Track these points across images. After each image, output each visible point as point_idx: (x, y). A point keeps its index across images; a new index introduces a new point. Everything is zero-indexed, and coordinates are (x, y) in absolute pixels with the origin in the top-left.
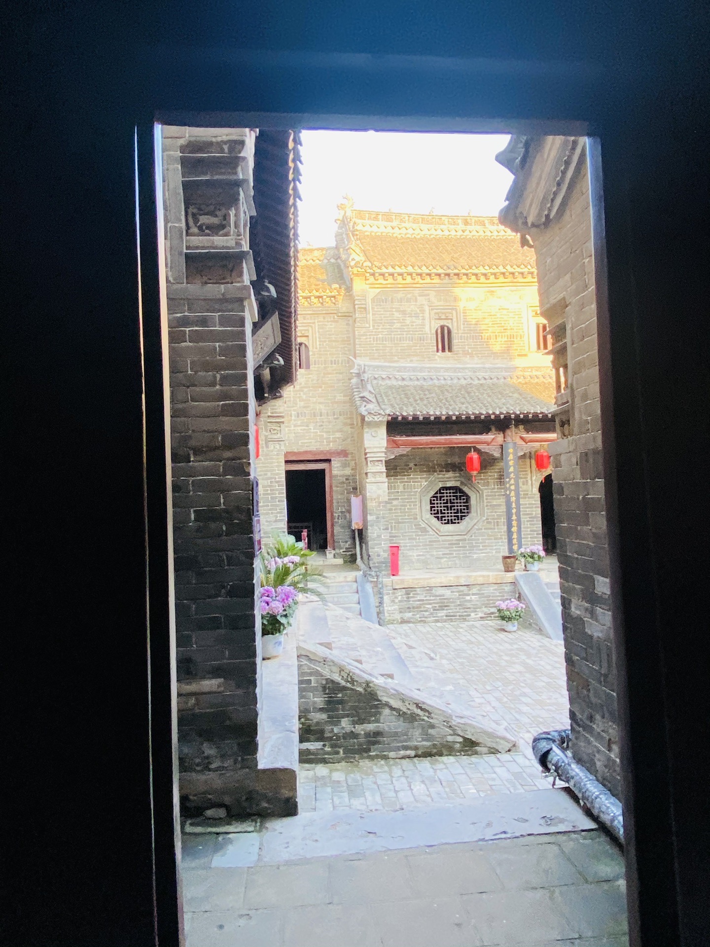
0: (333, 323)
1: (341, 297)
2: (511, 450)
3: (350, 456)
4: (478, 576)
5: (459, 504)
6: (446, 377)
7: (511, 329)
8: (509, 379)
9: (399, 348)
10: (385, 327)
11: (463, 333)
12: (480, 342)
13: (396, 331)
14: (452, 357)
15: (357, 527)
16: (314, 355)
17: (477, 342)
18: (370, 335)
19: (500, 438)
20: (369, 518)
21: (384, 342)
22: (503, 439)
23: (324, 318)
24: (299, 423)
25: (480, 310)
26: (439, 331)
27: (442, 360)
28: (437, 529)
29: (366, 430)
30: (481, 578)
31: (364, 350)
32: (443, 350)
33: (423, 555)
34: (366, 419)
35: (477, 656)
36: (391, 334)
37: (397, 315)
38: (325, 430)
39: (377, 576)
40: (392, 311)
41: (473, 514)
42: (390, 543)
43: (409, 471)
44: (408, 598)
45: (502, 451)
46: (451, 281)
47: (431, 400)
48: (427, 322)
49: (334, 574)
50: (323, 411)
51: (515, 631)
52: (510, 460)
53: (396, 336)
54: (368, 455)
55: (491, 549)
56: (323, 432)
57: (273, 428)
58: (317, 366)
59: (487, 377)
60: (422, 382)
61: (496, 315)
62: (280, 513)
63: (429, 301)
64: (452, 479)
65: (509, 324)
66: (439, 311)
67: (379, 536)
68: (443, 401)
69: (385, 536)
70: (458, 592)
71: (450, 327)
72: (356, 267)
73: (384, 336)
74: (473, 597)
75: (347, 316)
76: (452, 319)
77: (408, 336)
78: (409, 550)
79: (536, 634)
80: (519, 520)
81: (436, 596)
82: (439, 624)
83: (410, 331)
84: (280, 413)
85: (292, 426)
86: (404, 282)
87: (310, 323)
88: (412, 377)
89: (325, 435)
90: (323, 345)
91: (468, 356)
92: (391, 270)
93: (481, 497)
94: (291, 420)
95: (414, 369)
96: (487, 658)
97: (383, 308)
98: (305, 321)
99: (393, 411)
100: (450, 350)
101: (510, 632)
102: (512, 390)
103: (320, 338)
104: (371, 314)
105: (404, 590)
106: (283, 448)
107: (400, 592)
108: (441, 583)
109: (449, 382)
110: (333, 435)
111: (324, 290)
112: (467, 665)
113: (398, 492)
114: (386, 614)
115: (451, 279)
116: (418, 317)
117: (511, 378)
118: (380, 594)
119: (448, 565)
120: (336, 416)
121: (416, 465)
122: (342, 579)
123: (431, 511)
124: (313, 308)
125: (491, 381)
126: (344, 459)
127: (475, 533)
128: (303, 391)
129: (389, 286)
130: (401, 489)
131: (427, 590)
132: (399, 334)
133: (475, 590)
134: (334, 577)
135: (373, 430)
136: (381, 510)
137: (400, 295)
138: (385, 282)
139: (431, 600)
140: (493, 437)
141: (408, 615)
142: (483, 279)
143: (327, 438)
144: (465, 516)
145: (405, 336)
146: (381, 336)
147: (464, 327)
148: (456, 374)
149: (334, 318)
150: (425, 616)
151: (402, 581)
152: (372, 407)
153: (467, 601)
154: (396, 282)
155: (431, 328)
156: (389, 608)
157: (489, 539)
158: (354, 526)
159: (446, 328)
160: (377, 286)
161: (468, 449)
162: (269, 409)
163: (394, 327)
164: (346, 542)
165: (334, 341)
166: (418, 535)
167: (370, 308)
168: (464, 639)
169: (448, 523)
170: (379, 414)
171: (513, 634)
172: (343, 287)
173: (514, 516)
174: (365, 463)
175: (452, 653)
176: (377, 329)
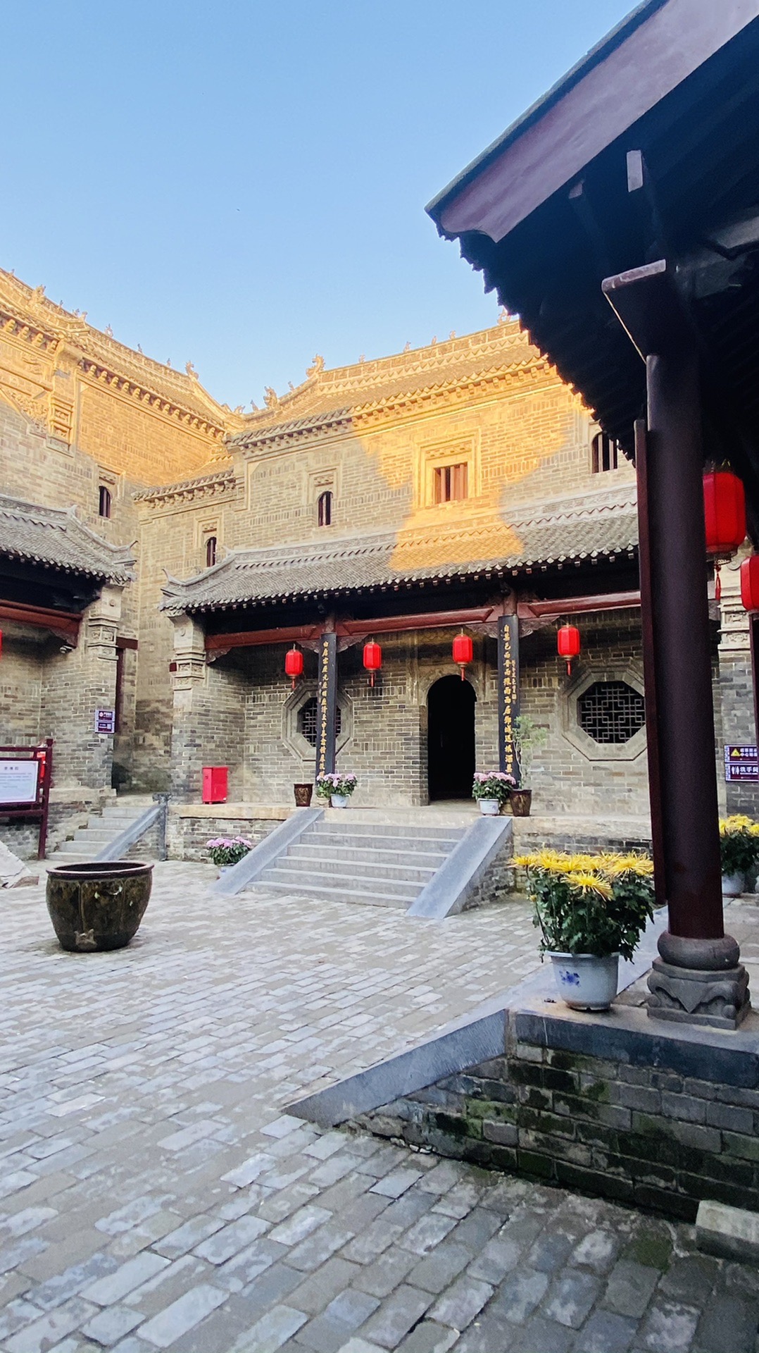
2: (326, 644)
4: (260, 808)
7: (398, 483)
9: (275, 529)
10: (262, 506)
11: (342, 497)
13: (272, 509)
14: (329, 530)
16: (219, 549)
17: (356, 507)
18: (247, 518)
19: (322, 628)
23: (230, 506)
26: (318, 501)
28: (301, 752)
29: (176, 628)
30: (266, 812)
32: (321, 524)
33: (283, 785)
36: (268, 513)
37: (274, 489)
40: (270, 485)
41: (342, 733)
48: (304, 490)
52: (324, 657)
53: (272, 515)
54: (177, 658)
63: (308, 466)
65: (394, 476)
66: (318, 475)
67: (181, 754)
69: (186, 753)
71: (330, 492)
73: (261, 517)
76: (332, 482)
77: (284, 512)
83: (286, 506)
86: (279, 448)
87: (218, 514)
90: (228, 537)
91: (346, 526)
92: (261, 437)
93: (350, 711)
95: (286, 552)
97: (261, 484)
100: (328, 522)
104: (249, 492)
105: (189, 820)
107: (186, 821)
113: (263, 705)
114: (172, 848)
115: (326, 433)
116: (296, 486)
123: (304, 728)
124: (219, 496)
127: (340, 759)
129: (266, 456)
130: (267, 700)
132: (275, 512)
135: (181, 627)
136: (185, 722)
137: (278, 465)
138: (261, 453)
140: (315, 628)
142: (361, 424)
145: (281, 513)
154: (271, 450)
155: (309, 498)
156: (176, 840)
157: (355, 767)
159: (325, 496)
160: (254, 459)
163: (271, 503)
166: (280, 759)
167: (249, 486)
173: (324, 732)
176: (255, 509)
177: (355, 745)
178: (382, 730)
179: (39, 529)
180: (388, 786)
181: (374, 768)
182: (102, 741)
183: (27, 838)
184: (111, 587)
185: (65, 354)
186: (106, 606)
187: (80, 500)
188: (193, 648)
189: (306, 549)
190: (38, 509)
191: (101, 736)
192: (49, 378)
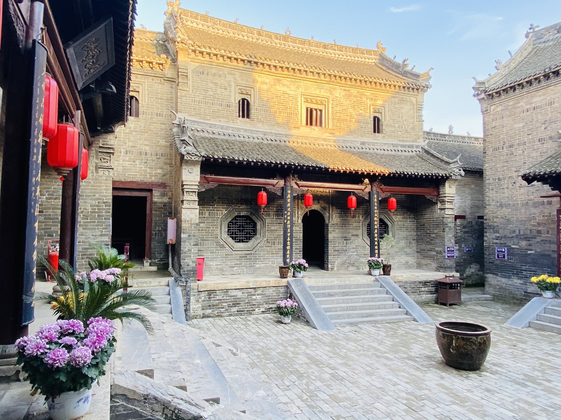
0: (160, 85)
1: (168, 66)
2: (289, 192)
3: (168, 188)
4: (262, 281)
5: (249, 228)
6: (245, 136)
7: (290, 108)
8: (288, 143)
9: (211, 110)
10: (201, 93)
11: (258, 106)
12: (269, 114)
13: (209, 97)
14: (250, 122)
15: (170, 242)
16: (143, 107)
17: (267, 114)
18: (189, 97)
19: (282, 183)
20: (183, 236)
21: (200, 104)
22: (284, 183)
23: (153, 80)
24: (127, 159)
25: (271, 92)
26: (241, 102)
27: (242, 123)
28: (232, 246)
29: (184, 167)
30: (264, 283)
31: (184, 108)
32: (243, 117)
33: (220, 265)
34: (185, 158)
35: (268, 347)
36: (206, 99)
37: (210, 85)
38: (148, 166)
39: (186, 282)
40: (207, 82)
41: (258, 236)
42: (198, 256)
43: (215, 202)
44: (210, 298)
45: (283, 191)
46: (251, 67)
47: (235, 150)
48: (233, 93)
49: (150, 280)
50: (148, 151)
51: (289, 323)
52: (288, 198)
53: (209, 101)
54: (185, 187)
55: (269, 261)
56: (146, 168)
57: (104, 157)
58: (144, 116)
59: (273, 140)
60: (227, 137)
61: (281, 97)
62: (106, 228)
63: (235, 79)
64: (245, 210)
65: (289, 104)
66: (242, 87)
67: (190, 250)
68: (244, 152)
69: (195, 250)
70: (248, 293)
71: (249, 100)
72: (182, 42)
73: (200, 100)
74: (258, 297)
75: (171, 81)
76: (250, 95)
77: (218, 102)
78: (210, 261)
79: (305, 325)
80: (291, 241)
81: (231, 296)
82: (232, 318)
83: (219, 99)
84: (111, 145)
85: (121, 160)
86: (217, 61)
87: (141, 82)
88: (220, 133)
89: (148, 170)
90: (151, 100)
91: (261, 123)
92: (208, 50)
93: (264, 224)
94: (120, 156)
95: (222, 127)
96: (276, 349)
97: (200, 78)
98: (137, 80)
99: (208, 154)
100: (248, 117)
101: (285, 324)
102: (291, 150)
103: (148, 95)
104: (191, 81)
105: (207, 292)
106: (111, 174)
107: (204, 293)
108: (235, 286)
109: (247, 140)
110: (155, 171)
111: (154, 58)
112: (263, 358)
113: (205, 217)
114: (191, 311)
115: (252, 66)
116: (227, 89)
117: (289, 142)
118: (188, 295)
119: (238, 272)
120: (158, 157)
121: (219, 198)
122: (156, 284)
123: (228, 232)
124: (144, 70)
125: (276, 143)
126: (162, 190)
127: (258, 249)
128: (132, 134)
129: (206, 62)
130: (207, 215)
131: (225, 292)
132: (212, 100)
133: (259, 291)
134: (150, 282)
135: (190, 167)
136: (192, 230)
137: (214, 71)
138: (203, 59)
139: (227, 299)
140: (278, 181)
141: (208, 312)
142: (273, 69)
143: (149, 173)
144: (252, 237)
145: (216, 102)
146: (197, 99)
147: (259, 102)
148: (252, 135)
149: (161, 81)
150: (222, 311)
151: (206, 285)
152: (190, 149)
153: (252, 300)
154: (211, 60)
155: (235, 99)
156: (195, 307)
157: (267, 254)
158: (169, 241)
159: (246, 101)
160: (196, 61)
161: (259, 189)
162: (101, 141)
163: (208, 93)
164: (161, 254)
165: (161, 99)
166: (217, 250)
167: (191, 77)
168: (254, 331)
169: (239, 242)
170: (196, 155)
171: (288, 325)
172: (170, 58)
173: (289, 238)
174: (181, 193)
175: (248, 346)
176: (195, 93)
181: (278, 254)
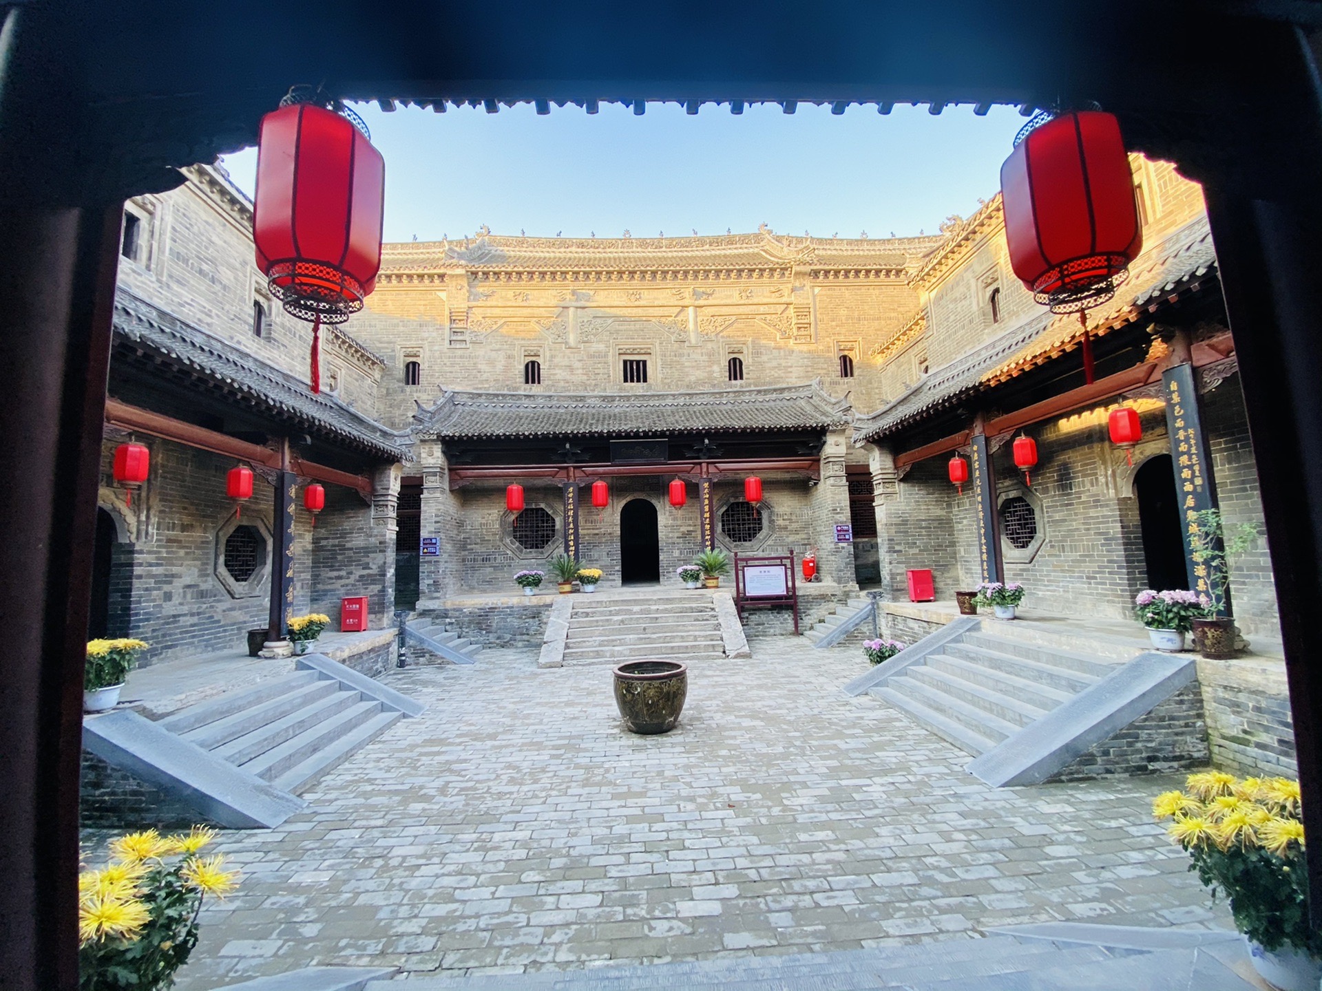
10: (944, 326)
27: (993, 335)
55: (1058, 587)
64: (1013, 488)
157: (1055, 571)
163: (950, 320)
177: (1052, 546)
178: (1077, 529)
179: (791, 403)
180: (1091, 594)
181: (1073, 572)
182: (843, 548)
183: (785, 619)
184: (834, 432)
185: (797, 274)
186: (834, 447)
187: (824, 371)
188: (881, 469)
189: (978, 353)
190: (789, 389)
191: (841, 545)
192: (789, 296)
